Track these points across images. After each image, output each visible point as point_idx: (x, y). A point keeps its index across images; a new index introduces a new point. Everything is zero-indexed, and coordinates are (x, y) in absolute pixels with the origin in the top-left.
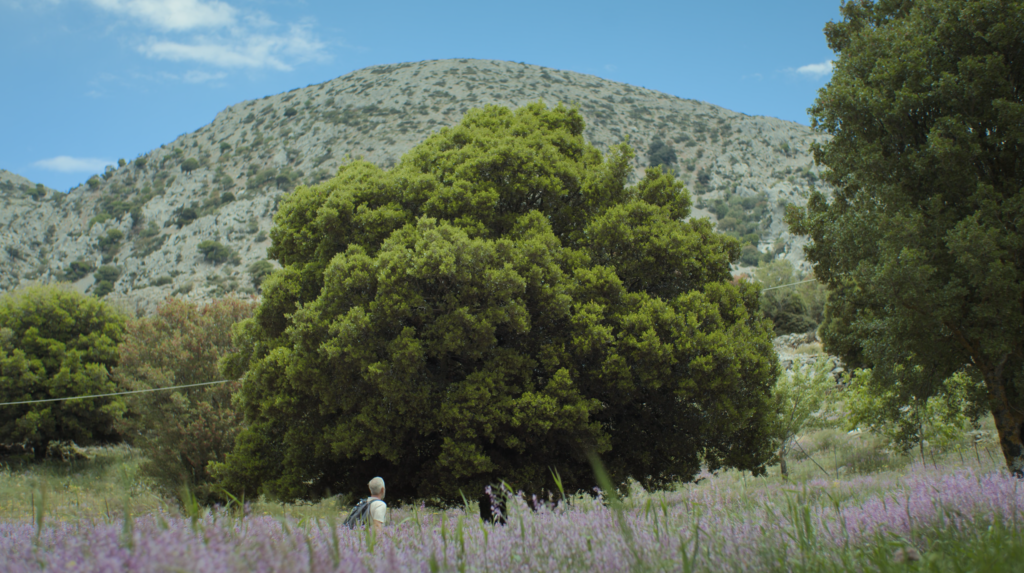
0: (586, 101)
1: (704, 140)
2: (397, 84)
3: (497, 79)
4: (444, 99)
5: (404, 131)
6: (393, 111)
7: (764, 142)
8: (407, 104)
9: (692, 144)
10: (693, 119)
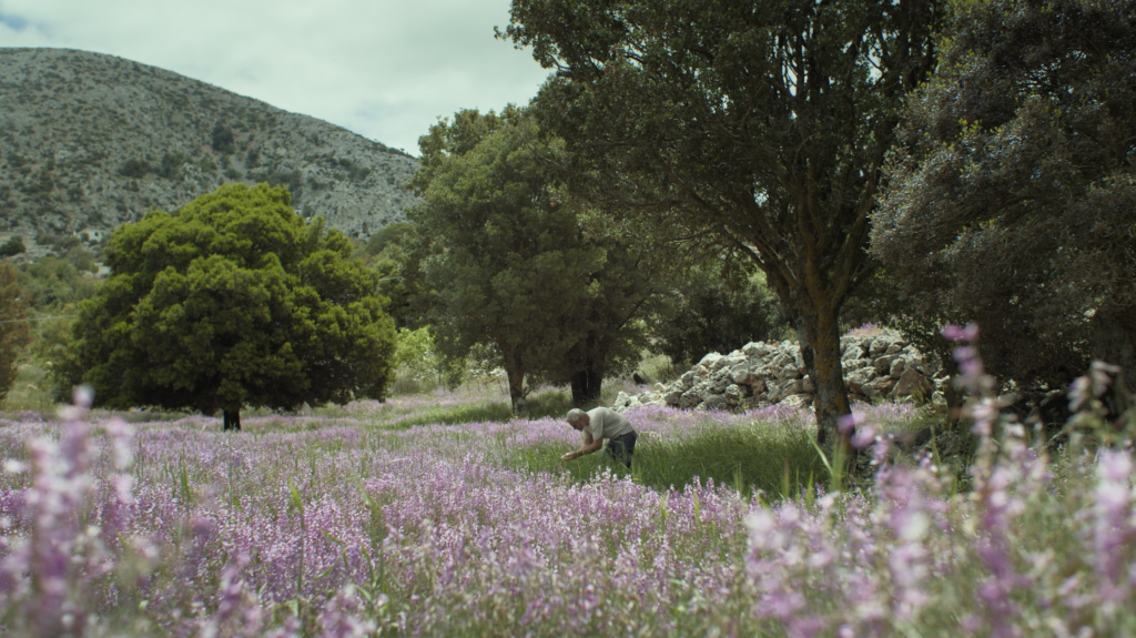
0: (167, 91)
1: (255, 128)
2: (18, 65)
3: (99, 67)
4: (56, 80)
5: (22, 102)
6: (14, 86)
7: (300, 133)
8: (26, 81)
9: (246, 130)
10: (247, 111)
